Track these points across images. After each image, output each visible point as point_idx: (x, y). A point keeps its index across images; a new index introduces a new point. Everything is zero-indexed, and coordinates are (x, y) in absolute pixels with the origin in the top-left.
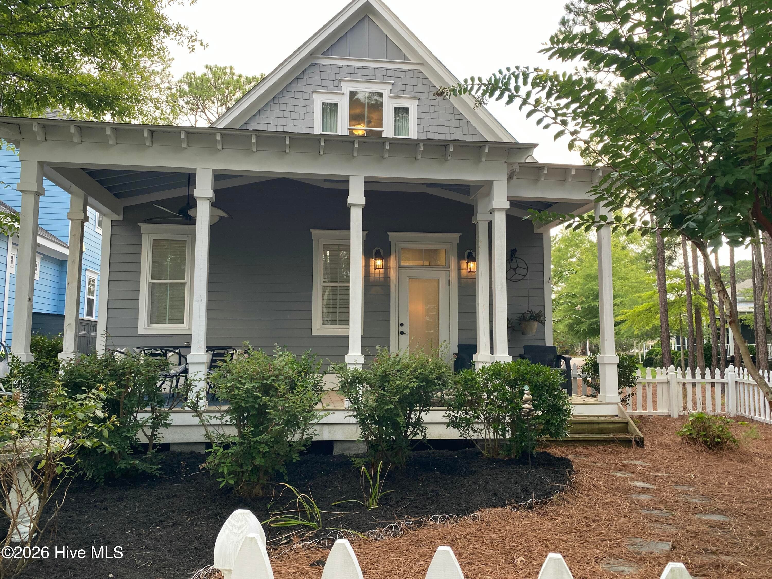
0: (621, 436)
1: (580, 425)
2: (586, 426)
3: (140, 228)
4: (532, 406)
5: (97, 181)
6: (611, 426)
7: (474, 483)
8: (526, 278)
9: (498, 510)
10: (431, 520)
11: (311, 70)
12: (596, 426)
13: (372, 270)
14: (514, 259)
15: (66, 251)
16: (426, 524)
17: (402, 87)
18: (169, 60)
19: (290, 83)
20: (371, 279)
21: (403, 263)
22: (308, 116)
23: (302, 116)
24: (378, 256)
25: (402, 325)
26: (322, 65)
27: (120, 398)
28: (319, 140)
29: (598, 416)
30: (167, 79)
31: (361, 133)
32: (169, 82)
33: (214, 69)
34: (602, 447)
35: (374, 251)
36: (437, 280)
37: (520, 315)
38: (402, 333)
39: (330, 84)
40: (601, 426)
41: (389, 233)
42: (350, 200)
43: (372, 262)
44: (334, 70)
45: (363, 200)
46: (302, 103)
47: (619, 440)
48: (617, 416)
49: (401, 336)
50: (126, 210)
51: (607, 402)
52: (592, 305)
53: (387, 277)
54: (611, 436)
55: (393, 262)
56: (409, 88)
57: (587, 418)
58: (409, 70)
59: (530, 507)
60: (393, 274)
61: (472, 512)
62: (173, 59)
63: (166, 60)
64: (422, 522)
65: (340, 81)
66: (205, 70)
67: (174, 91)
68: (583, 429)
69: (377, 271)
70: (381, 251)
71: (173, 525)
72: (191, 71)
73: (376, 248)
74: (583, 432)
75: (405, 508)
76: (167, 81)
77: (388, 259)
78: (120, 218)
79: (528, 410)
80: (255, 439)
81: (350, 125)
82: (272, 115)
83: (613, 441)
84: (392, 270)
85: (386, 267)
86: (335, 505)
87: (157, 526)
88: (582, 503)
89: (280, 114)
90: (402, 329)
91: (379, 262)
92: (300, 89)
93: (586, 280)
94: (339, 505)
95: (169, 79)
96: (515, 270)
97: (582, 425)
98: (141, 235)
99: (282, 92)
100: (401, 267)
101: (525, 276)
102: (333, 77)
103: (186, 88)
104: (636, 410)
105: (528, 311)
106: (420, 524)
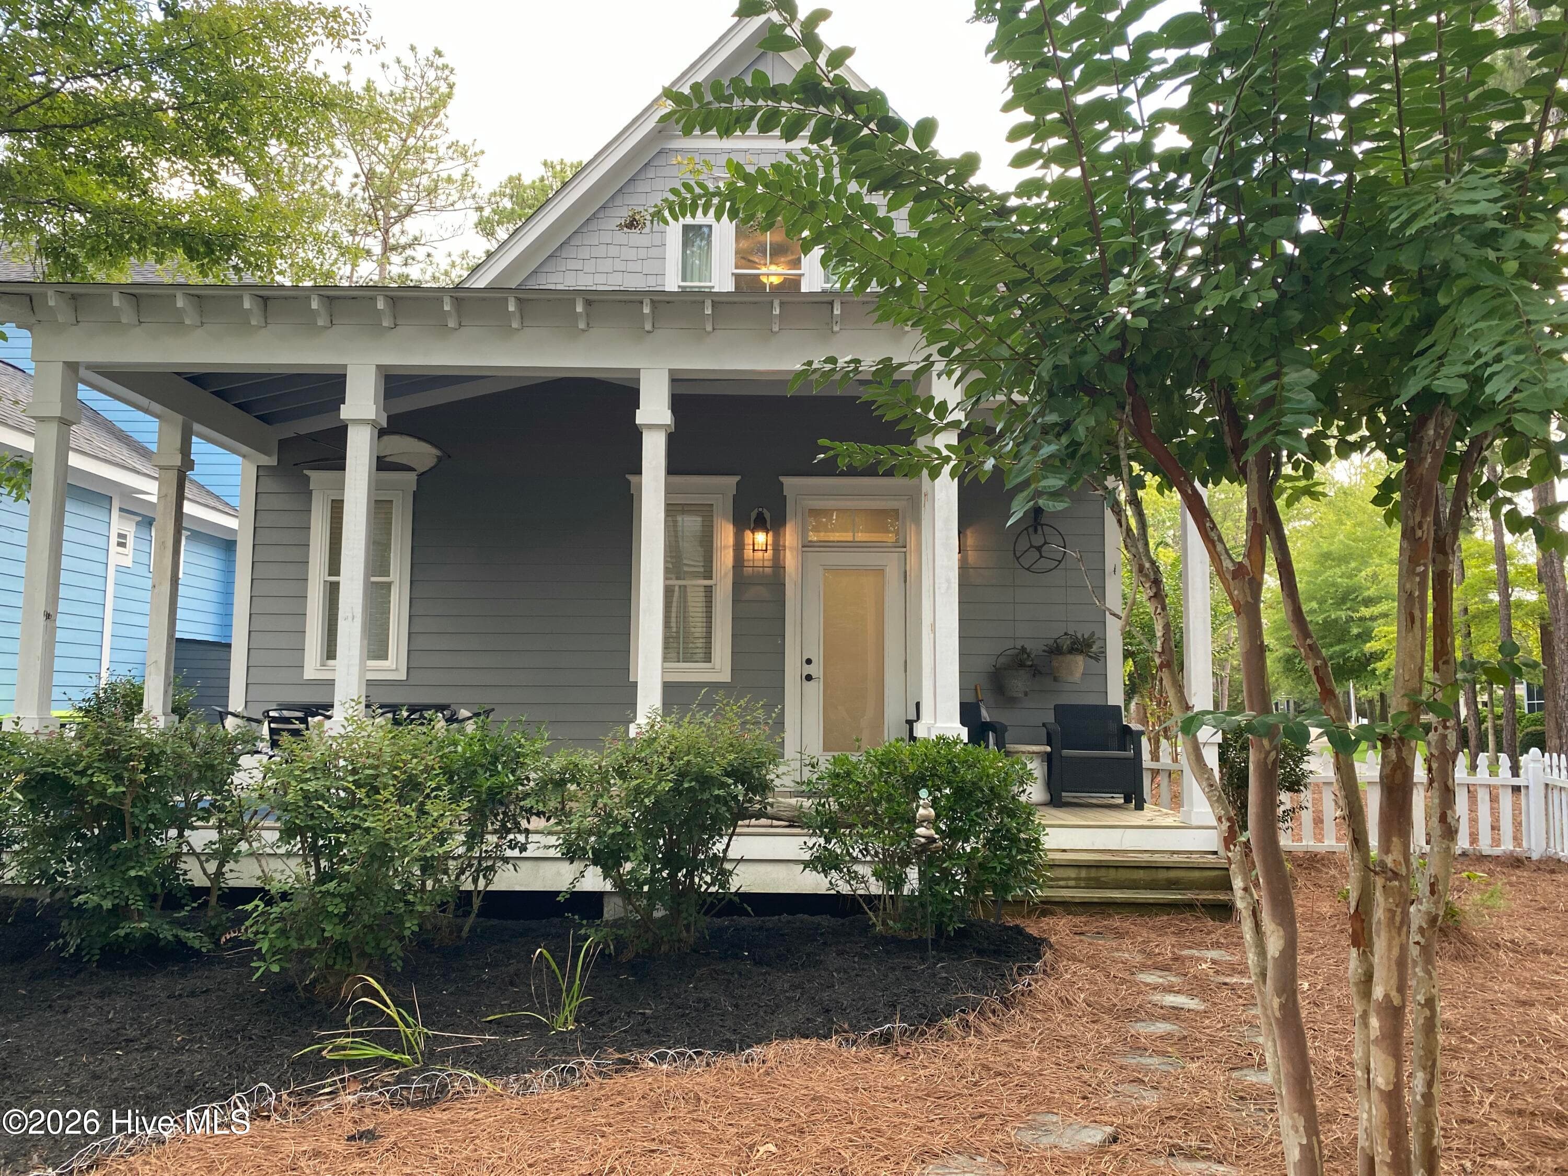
0: (1211, 897)
1: (1128, 871)
2: (1141, 874)
3: (308, 478)
4: (933, 832)
5: (213, 393)
6: (1196, 874)
7: (794, 987)
8: (1062, 565)
9: (810, 1045)
10: (652, 1059)
11: (660, 161)
12: (1163, 875)
13: (748, 553)
14: (1039, 528)
15: (232, 523)
16: (635, 1066)
18: (476, 155)
19: (620, 190)
20: (748, 571)
21: (813, 537)
22: (654, 252)
23: (643, 253)
24: (760, 524)
25: (809, 661)
26: (681, 150)
27: (123, 805)
28: (573, 303)
29: (1174, 852)
30: (469, 190)
31: (776, 280)
32: (474, 197)
33: (558, 168)
34: (1165, 918)
35: (754, 515)
36: (880, 572)
37: (1051, 642)
38: (809, 678)
40: (1173, 874)
41: (783, 479)
42: (641, 418)
43: (748, 535)
45: (666, 417)
47: (1204, 906)
48: (1215, 853)
49: (805, 683)
50: (284, 445)
51: (1195, 823)
52: (1333, 617)
53: (778, 566)
54: (1189, 895)
55: (790, 536)
57: (1146, 857)
59: (886, 1039)
60: (791, 561)
61: (750, 1046)
62: (483, 152)
63: (468, 154)
64: (629, 1062)
66: (541, 171)
67: (487, 212)
68: (1134, 880)
69: (759, 555)
70: (767, 515)
71: (146, 1049)
72: (515, 174)
73: (756, 511)
74: (1134, 885)
75: (624, 1031)
76: (469, 195)
77: (782, 530)
78: (272, 461)
79: (923, 840)
80: (323, 888)
81: (736, 268)
82: (585, 253)
83: (1189, 906)
84: (788, 553)
85: (778, 548)
86: (490, 1022)
87: (117, 1049)
88: (1008, 1037)
89: (601, 251)
90: (808, 670)
91: (761, 538)
93: (1322, 565)
94: (498, 1022)
95: (473, 192)
96: (1039, 549)
97: (1136, 871)
98: (310, 492)
99: (603, 207)
100: (807, 545)
101: (1060, 562)
103: (507, 203)
104: (1300, 840)
105: (1066, 634)
106: (623, 1065)
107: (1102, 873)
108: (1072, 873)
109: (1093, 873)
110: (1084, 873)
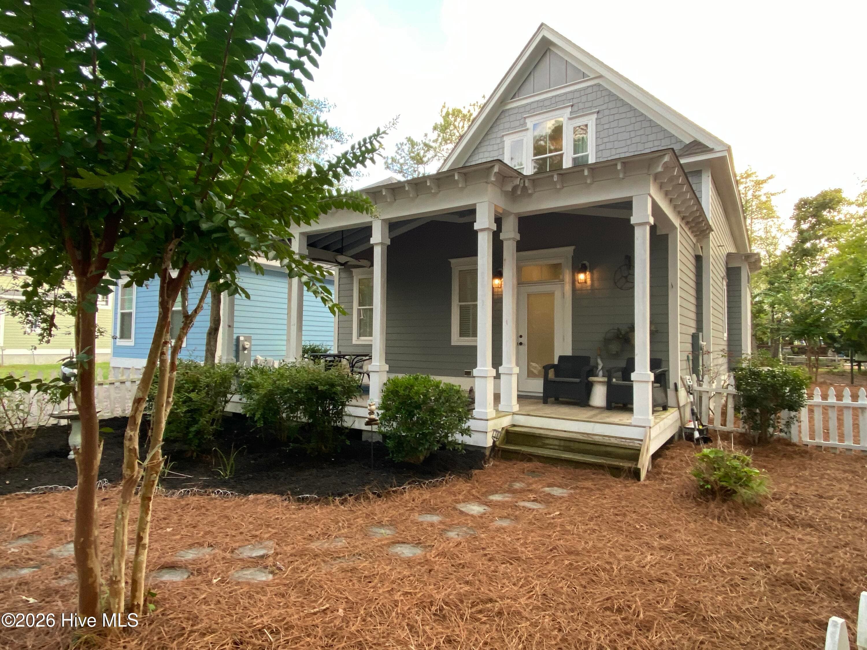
0: (614, 463)
11: (503, 116)
17: (581, 106)
19: (487, 133)
25: (521, 336)
26: (511, 109)
36: (552, 294)
38: (521, 344)
39: (517, 123)
40: (609, 449)
44: (522, 110)
45: (380, 240)
46: (496, 147)
47: (608, 467)
49: (520, 347)
56: (588, 105)
58: (588, 87)
65: (525, 118)
81: (534, 156)
90: (521, 340)
92: (494, 136)
96: (626, 277)
98: (353, 277)
99: (480, 143)
102: (519, 117)
107: (572, 444)
108: (556, 442)
109: (568, 444)
110: (562, 443)
